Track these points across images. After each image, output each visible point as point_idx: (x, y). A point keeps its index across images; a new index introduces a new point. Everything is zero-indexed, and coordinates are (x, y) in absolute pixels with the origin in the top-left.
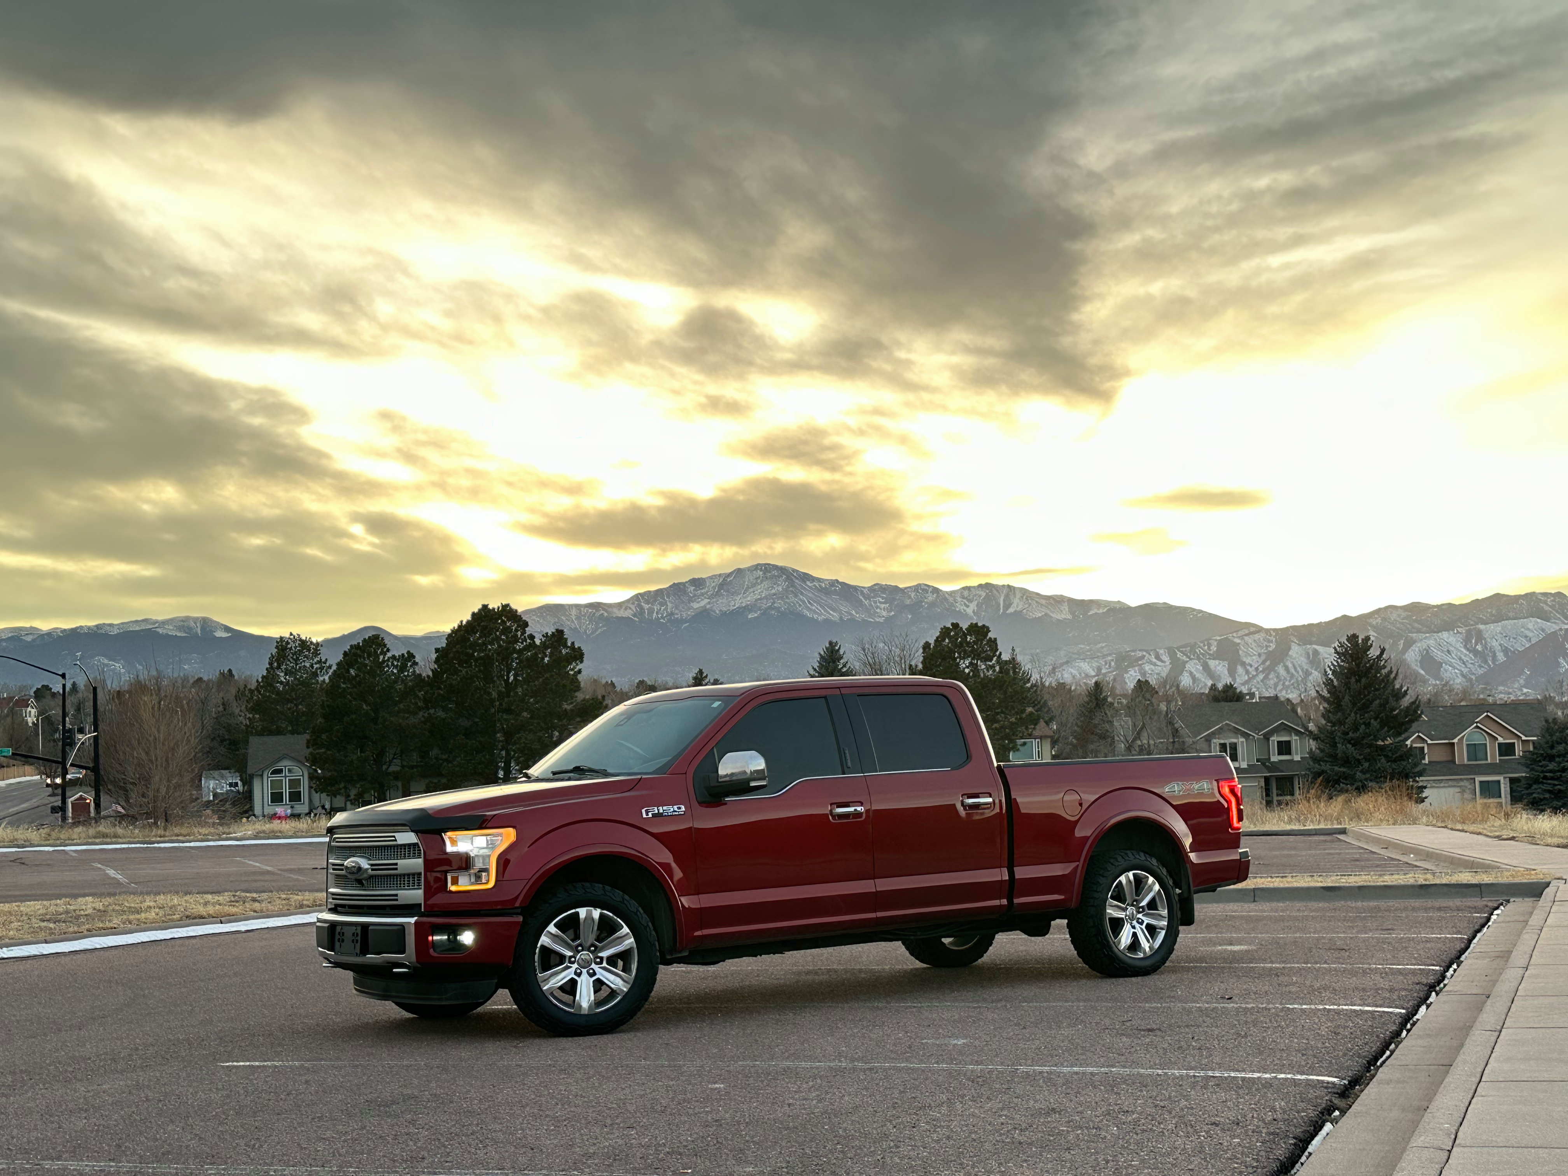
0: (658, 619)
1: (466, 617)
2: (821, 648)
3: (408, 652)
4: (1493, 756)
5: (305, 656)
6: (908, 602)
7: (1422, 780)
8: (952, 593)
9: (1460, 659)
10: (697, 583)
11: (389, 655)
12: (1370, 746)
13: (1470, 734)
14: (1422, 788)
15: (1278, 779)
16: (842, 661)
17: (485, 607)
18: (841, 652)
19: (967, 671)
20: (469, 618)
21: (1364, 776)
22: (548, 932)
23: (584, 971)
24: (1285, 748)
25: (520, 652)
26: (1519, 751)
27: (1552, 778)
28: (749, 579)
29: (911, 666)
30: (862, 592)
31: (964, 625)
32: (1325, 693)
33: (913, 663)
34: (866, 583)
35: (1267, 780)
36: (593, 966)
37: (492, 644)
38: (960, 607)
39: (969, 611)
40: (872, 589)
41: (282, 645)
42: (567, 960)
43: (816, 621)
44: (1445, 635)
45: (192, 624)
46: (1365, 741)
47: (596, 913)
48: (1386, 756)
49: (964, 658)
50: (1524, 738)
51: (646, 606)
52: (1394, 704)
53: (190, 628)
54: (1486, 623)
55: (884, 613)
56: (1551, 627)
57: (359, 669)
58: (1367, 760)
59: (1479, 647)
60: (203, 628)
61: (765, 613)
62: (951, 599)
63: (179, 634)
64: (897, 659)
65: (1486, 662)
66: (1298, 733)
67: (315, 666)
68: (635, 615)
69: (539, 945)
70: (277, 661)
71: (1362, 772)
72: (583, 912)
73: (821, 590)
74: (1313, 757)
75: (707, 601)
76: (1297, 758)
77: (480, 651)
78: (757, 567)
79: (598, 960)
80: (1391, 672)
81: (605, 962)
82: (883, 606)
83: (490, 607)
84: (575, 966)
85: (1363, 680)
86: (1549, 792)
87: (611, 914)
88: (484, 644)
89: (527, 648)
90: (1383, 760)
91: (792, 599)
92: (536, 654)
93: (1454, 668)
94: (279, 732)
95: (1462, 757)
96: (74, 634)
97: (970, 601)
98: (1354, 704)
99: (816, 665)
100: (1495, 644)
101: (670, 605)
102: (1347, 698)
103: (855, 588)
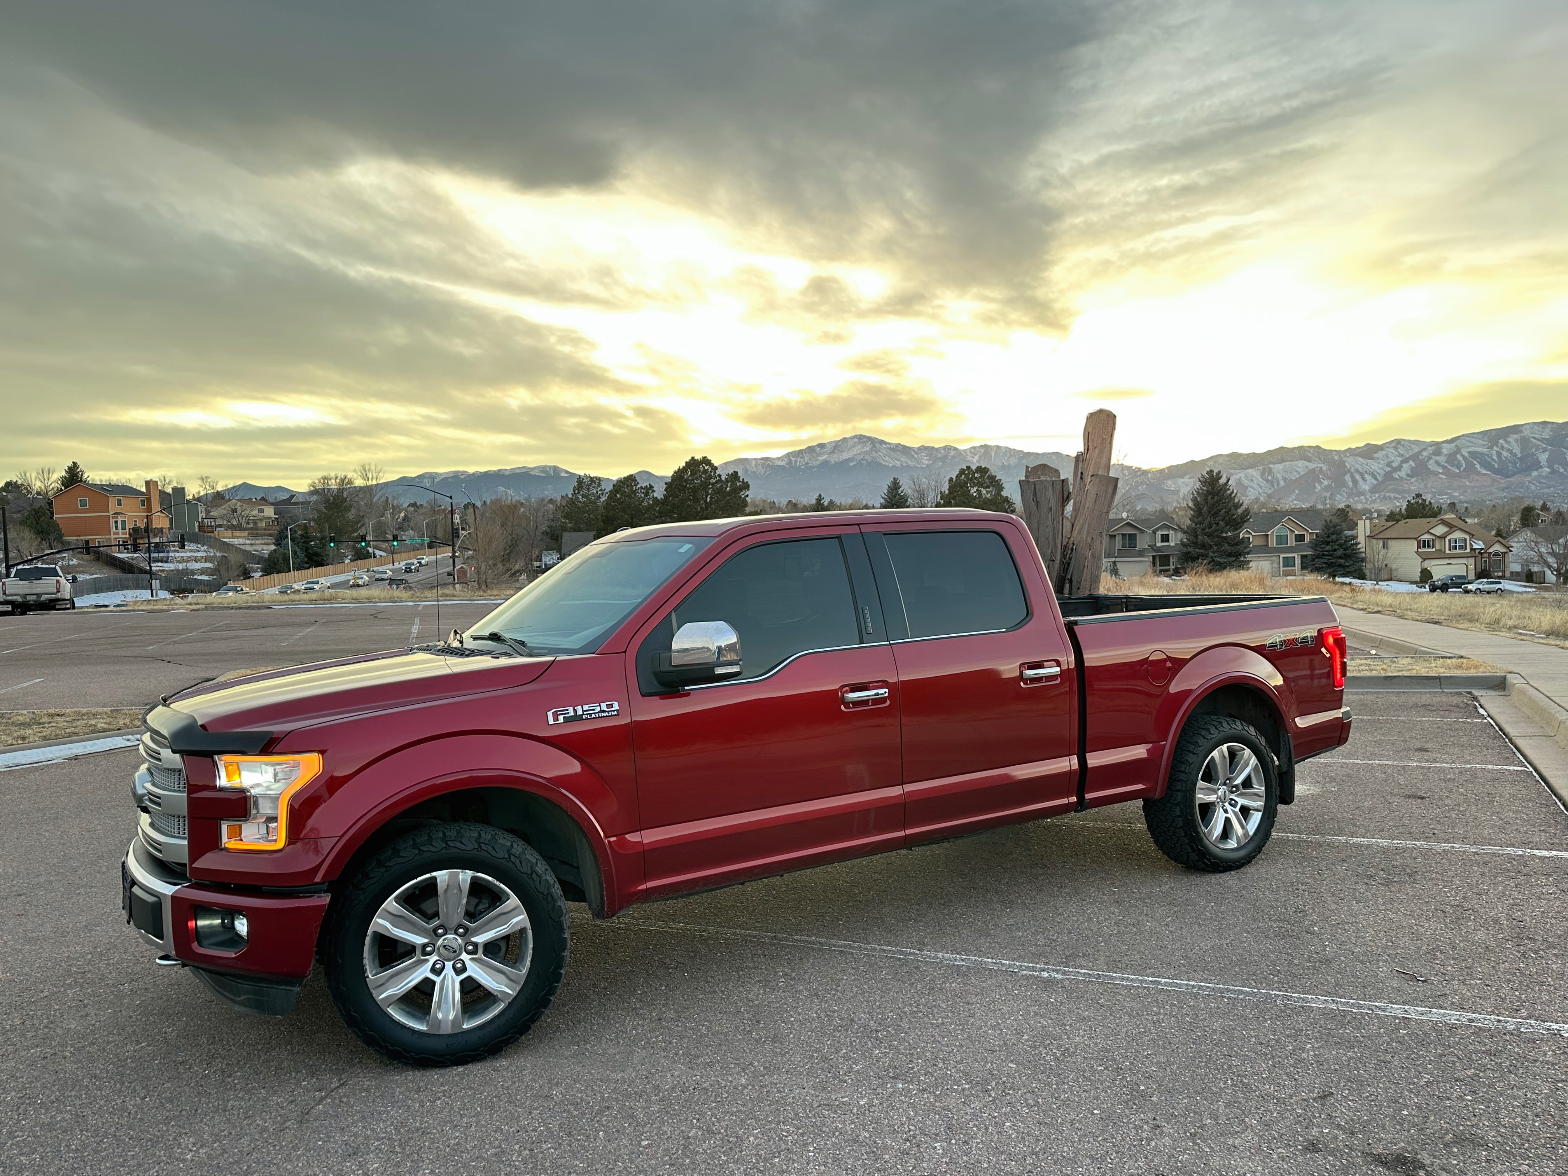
0: (799, 466)
1: (682, 464)
2: (889, 481)
3: (650, 485)
4: (1292, 541)
5: (594, 487)
6: (940, 456)
7: (1249, 557)
8: (965, 451)
9: (1258, 484)
10: (822, 446)
11: (639, 486)
12: (1218, 537)
13: (1279, 529)
14: (1248, 562)
15: (1160, 556)
16: (901, 489)
17: (693, 458)
18: (900, 484)
19: (975, 494)
20: (684, 465)
21: (1214, 555)
22: (385, 910)
23: (449, 965)
24: (1165, 538)
25: (713, 484)
26: (1307, 539)
27: (1328, 555)
28: (850, 443)
29: (941, 492)
30: (914, 451)
31: (974, 468)
32: (1191, 504)
33: (943, 490)
34: (916, 445)
35: (1154, 557)
36: (465, 957)
37: (697, 479)
38: (969, 458)
39: (975, 460)
40: (919, 448)
41: (580, 481)
42: (418, 951)
43: (888, 466)
44: (1250, 471)
45: (548, 469)
46: (1215, 534)
47: (465, 876)
48: (1228, 543)
49: (973, 487)
50: (1310, 531)
51: (793, 459)
52: (1234, 511)
53: (547, 472)
54: (1274, 464)
55: (926, 462)
56: (1312, 466)
57: (621, 494)
58: (1216, 545)
59: (1270, 478)
60: (554, 471)
61: (859, 462)
62: (964, 454)
63: (542, 475)
64: (933, 488)
65: (1273, 486)
66: (1174, 529)
67: (599, 492)
68: (787, 464)
69: (369, 932)
70: (578, 489)
71: (1212, 552)
72: (442, 876)
73: (891, 449)
74: (1183, 544)
75: (827, 456)
76: (1173, 544)
77: (690, 484)
78: (855, 437)
79: (470, 948)
80: (1233, 492)
81: (480, 950)
82: (925, 458)
83: (696, 458)
84: (434, 958)
85: (1216, 498)
86: (1326, 563)
87: (490, 878)
88: (692, 480)
89: (717, 482)
90: (1226, 545)
91: (875, 454)
92: (722, 485)
93: (1255, 489)
94: (580, 530)
95: (1273, 542)
96: (486, 474)
97: (975, 455)
98: (1210, 512)
99: (886, 492)
100: (1279, 476)
101: (806, 458)
102: (1205, 508)
103: (910, 448)
